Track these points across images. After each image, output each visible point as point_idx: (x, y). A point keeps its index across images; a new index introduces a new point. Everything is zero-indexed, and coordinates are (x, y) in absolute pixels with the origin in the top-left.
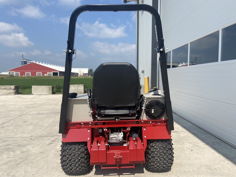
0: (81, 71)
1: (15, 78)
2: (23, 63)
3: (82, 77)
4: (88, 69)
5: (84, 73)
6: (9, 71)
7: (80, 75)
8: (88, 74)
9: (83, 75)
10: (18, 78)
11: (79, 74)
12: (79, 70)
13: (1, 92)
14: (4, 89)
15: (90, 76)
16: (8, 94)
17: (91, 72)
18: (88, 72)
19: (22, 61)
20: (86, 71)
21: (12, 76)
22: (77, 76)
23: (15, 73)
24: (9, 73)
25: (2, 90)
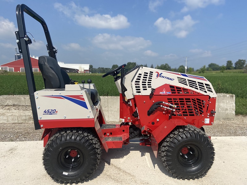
0: (82, 68)
1: (9, 74)
2: (17, 57)
3: (83, 73)
4: (89, 65)
5: (85, 69)
6: (2, 66)
7: (81, 72)
8: (89, 71)
9: (84, 72)
10: (13, 75)
11: (79, 70)
12: (79, 66)
13: (3, 114)
14: (14, 105)
15: (91, 73)
16: (25, 120)
17: (91, 68)
18: (89, 68)
19: (15, 55)
20: (87, 67)
21: (6, 71)
22: (77, 72)
23: (8, 68)
24: (2, 68)
25: (9, 109)
